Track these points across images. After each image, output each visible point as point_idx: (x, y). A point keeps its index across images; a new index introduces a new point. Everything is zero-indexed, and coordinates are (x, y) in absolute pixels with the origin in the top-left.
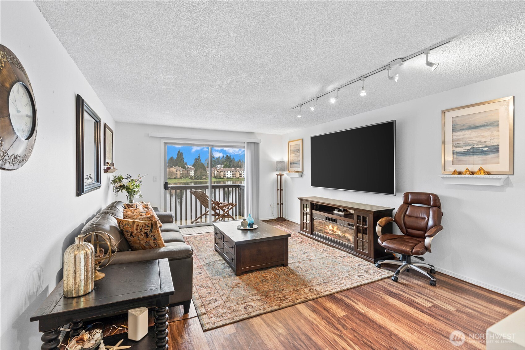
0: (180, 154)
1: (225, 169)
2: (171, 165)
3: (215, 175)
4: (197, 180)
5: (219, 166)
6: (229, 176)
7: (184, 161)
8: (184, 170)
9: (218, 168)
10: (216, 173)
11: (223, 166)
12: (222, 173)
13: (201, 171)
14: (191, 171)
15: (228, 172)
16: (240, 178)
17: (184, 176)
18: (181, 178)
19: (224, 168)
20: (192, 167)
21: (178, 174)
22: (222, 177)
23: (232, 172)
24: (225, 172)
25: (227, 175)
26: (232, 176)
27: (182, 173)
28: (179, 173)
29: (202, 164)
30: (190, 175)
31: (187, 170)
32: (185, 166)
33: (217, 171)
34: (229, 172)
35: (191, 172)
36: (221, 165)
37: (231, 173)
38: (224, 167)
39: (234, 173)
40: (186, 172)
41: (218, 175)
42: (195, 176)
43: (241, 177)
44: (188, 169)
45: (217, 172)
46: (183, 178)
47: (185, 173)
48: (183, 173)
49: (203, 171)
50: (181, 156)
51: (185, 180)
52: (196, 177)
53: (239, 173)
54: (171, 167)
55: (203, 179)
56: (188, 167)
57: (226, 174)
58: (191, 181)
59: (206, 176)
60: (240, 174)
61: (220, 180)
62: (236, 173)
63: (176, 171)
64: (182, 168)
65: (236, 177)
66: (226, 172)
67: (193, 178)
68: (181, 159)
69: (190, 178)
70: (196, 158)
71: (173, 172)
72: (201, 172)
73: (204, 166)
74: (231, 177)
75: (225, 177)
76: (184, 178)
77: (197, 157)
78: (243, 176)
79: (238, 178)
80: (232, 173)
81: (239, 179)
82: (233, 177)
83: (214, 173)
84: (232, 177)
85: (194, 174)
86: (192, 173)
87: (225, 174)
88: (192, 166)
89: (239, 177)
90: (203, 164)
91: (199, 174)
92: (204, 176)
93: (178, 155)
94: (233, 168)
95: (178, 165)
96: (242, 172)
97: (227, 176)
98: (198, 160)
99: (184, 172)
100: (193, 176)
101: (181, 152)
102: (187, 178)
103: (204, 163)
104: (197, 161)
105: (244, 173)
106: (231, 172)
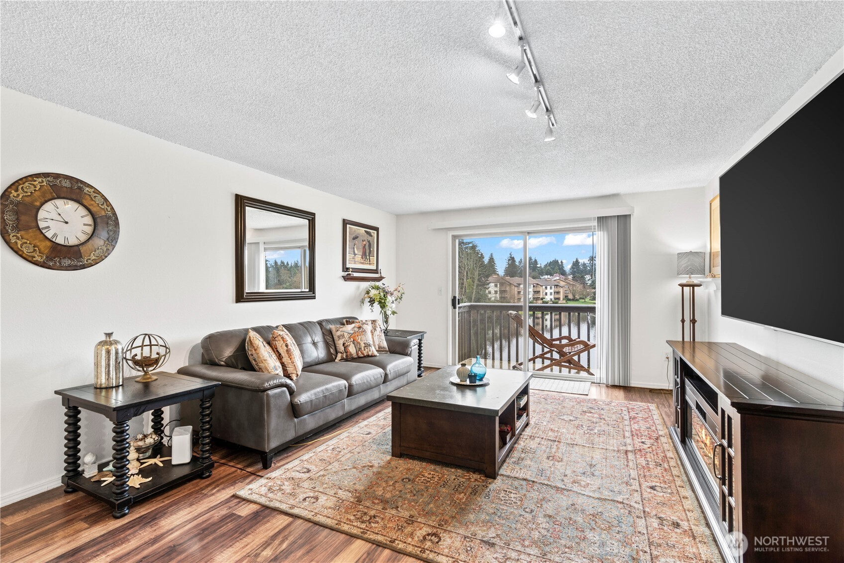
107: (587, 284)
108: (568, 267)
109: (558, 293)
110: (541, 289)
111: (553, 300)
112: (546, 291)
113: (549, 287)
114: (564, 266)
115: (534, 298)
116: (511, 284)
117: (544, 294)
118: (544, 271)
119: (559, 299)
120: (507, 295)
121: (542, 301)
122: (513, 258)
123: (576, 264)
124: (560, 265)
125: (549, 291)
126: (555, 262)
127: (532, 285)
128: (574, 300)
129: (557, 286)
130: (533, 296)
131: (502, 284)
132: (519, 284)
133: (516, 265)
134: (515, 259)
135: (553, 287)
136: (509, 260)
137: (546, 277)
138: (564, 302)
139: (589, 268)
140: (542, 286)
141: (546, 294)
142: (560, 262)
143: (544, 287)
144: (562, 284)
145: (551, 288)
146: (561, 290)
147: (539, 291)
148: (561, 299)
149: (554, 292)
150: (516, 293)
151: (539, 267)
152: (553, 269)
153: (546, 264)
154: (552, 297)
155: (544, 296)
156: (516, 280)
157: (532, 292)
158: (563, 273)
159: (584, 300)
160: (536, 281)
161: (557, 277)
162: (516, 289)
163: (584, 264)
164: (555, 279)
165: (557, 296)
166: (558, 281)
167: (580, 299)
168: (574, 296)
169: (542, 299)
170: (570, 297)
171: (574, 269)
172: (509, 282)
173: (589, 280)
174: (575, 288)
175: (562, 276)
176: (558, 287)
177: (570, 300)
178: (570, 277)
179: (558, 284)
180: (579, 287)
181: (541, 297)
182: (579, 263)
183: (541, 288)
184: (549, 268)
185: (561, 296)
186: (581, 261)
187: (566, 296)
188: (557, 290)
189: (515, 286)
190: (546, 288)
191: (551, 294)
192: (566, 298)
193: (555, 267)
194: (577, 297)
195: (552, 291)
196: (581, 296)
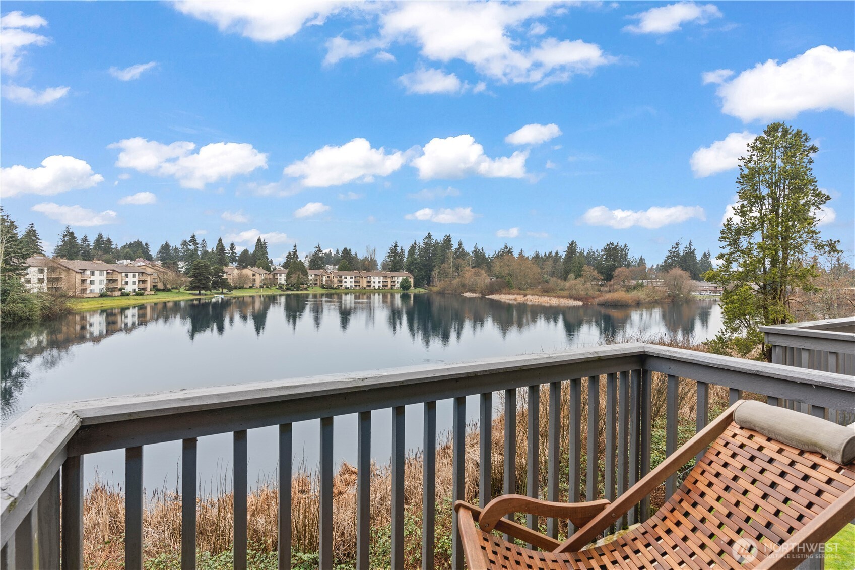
0: (261, 244)
1: (341, 273)
2: (244, 264)
3: (324, 283)
4: (292, 291)
5: (330, 267)
6: (348, 285)
7: (268, 257)
8: (267, 272)
9: (329, 271)
10: (324, 278)
11: (337, 267)
12: (336, 280)
13: (299, 275)
14: (280, 275)
15: (346, 278)
16: (368, 288)
17: (267, 284)
18: (261, 287)
19: (338, 270)
20: (282, 268)
21: (256, 280)
22: (335, 286)
23: (354, 277)
24: (341, 277)
25: (346, 282)
26: (353, 284)
27: (263, 278)
28: (258, 279)
29: (300, 261)
30: (279, 282)
31: (272, 273)
32: (270, 266)
33: (326, 276)
34: (349, 277)
35: (280, 277)
36: (335, 265)
37: (351, 280)
38: (340, 269)
39: (357, 279)
40: (271, 276)
41: (329, 282)
42: (288, 285)
43: (370, 286)
44: (275, 272)
45: (328, 277)
46: (265, 286)
47: (270, 279)
48: (265, 279)
49: (301, 276)
50: (262, 248)
51: (270, 290)
52: (290, 285)
53: (365, 280)
54: (245, 267)
55: (301, 290)
56: (275, 269)
57: (343, 282)
58: (280, 292)
59: (307, 284)
60: (369, 282)
61: (333, 291)
62: (361, 280)
63: (254, 275)
64: (264, 269)
65: (361, 286)
66: (343, 277)
67: (285, 287)
68: (263, 254)
69: (278, 287)
70: (289, 253)
71: (247, 275)
72: (299, 277)
73: (304, 267)
74: (351, 286)
75: (341, 286)
76: (267, 287)
77: (292, 251)
78: (374, 285)
79: (365, 288)
80: (353, 280)
81: (366, 291)
82: (356, 286)
83: (322, 280)
84: (353, 286)
85: (286, 281)
86: (282, 279)
87: (341, 282)
88: (282, 266)
89: (365, 286)
90: (301, 263)
91: (294, 279)
92: (303, 284)
93: (256, 246)
94: (355, 271)
95: (257, 263)
96: (372, 277)
97: (344, 285)
98: (292, 256)
99: (267, 276)
100: (283, 285)
101: (262, 241)
102: (274, 288)
103: (303, 261)
104: (291, 258)
105: (374, 280)
106: (351, 278)
107: (180, 271)
108: (154, 251)
109: (144, 282)
110: (120, 278)
111: (137, 290)
112: (127, 279)
113: (130, 275)
114: (150, 249)
115: (108, 289)
116: (69, 269)
117: (124, 283)
118: (122, 254)
119: (145, 289)
120: (63, 285)
121: (120, 292)
122: (72, 234)
123: (166, 247)
124: (144, 248)
125: (130, 279)
126: (138, 244)
127: (105, 272)
128: (166, 290)
129: (142, 273)
130: (107, 285)
131: (52, 269)
132: (84, 270)
133: (77, 245)
134: (76, 235)
135: (137, 274)
136: (64, 236)
137: (125, 262)
138: (153, 292)
139: (181, 254)
140: (121, 273)
141: (127, 283)
142: (144, 244)
143: (123, 275)
144: (149, 270)
145: (134, 276)
146: (149, 279)
147: (117, 280)
148: (149, 289)
149: (139, 281)
150: (78, 281)
151: (114, 249)
152: (134, 253)
153: (125, 246)
154: (136, 287)
155: (124, 286)
156: (78, 264)
157: (105, 281)
158: (148, 257)
159: (178, 291)
160: (110, 267)
161: (140, 262)
162: (78, 276)
163: (176, 249)
164: (139, 264)
165: (142, 286)
166: (144, 267)
167: (173, 289)
168: (165, 285)
169: (120, 290)
170: (160, 286)
171: (163, 253)
172: (66, 267)
173: (182, 267)
174: (166, 276)
175: (148, 262)
176: (144, 274)
177: (159, 290)
178: (159, 263)
179: (143, 271)
180: (171, 275)
181: (119, 286)
182: (169, 247)
183: (120, 276)
184: (128, 250)
185: (149, 286)
186: (172, 245)
187: (155, 287)
188: (142, 278)
189: (76, 272)
190: (127, 276)
191: (134, 283)
192: (155, 288)
193: (137, 250)
194: (169, 286)
195: (136, 279)
196: (175, 286)
